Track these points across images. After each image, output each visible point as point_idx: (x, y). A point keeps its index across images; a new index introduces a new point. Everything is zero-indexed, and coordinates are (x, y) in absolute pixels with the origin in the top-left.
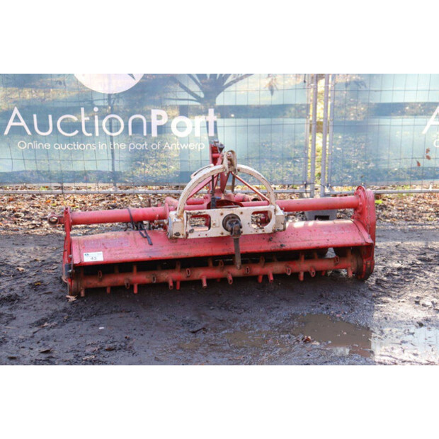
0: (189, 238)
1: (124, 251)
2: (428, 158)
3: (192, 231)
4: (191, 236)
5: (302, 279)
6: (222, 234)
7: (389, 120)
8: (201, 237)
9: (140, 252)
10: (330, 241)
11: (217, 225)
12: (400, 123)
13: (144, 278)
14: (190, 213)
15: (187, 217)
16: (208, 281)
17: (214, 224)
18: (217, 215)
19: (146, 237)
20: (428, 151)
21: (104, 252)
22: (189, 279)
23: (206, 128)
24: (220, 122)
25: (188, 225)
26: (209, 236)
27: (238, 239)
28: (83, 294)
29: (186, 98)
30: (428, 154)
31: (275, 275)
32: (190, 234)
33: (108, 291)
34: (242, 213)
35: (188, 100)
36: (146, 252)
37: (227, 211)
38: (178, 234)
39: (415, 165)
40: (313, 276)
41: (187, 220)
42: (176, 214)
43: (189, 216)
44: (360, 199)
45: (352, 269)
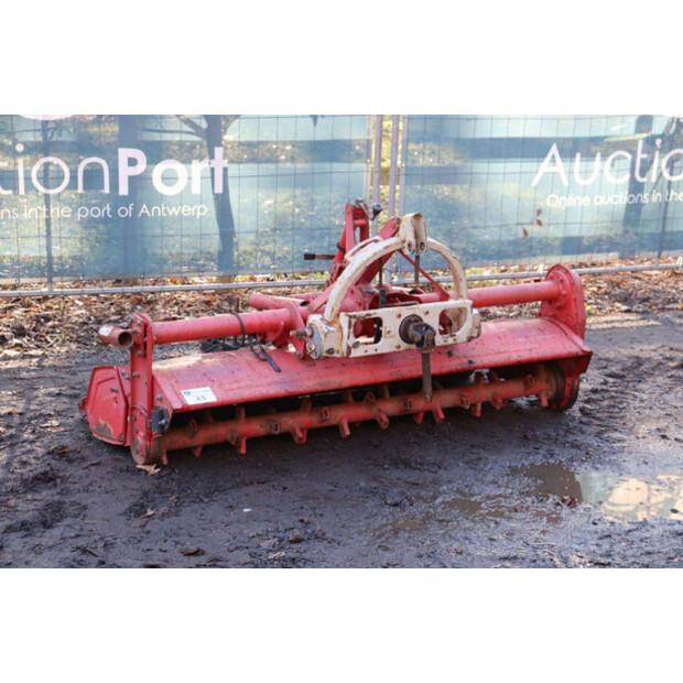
0: (352, 355)
1: (242, 384)
2: (539, 223)
3: (356, 345)
4: (355, 353)
5: (478, 415)
6: (399, 347)
7: (486, 165)
8: (368, 354)
9: (269, 384)
10: (534, 351)
11: (392, 334)
12: (502, 171)
13: (257, 427)
14: (355, 316)
15: (350, 323)
16: (351, 425)
17: (389, 332)
18: (391, 317)
19: (264, 360)
20: (539, 212)
21: (212, 387)
22: (324, 424)
23: (210, 180)
24: (233, 170)
25: (351, 336)
26: (379, 352)
27: (428, 354)
28: (165, 461)
29: (178, 129)
30: (539, 218)
31: (445, 410)
32: (353, 350)
33: (197, 453)
34: (427, 313)
35: (180, 132)
36: (277, 383)
37: (406, 311)
38: (331, 351)
39: (521, 234)
40: (498, 408)
41: (349, 327)
42: (323, 319)
43: (353, 321)
44: (560, 285)
45: (547, 395)
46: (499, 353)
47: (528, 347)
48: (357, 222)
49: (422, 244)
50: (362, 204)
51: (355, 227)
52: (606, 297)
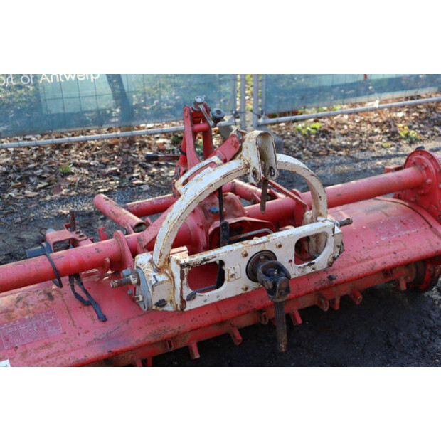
0: (188, 309)
1: (54, 350)
3: (191, 297)
4: (191, 305)
6: (246, 289)
9: (89, 344)
10: (399, 254)
11: (237, 276)
15: (182, 273)
17: (233, 276)
21: (11, 359)
25: (184, 287)
26: (222, 298)
32: (188, 304)
34: (280, 246)
36: (98, 340)
38: (162, 303)
40: (358, 303)
41: (182, 278)
42: (151, 261)
43: (186, 270)
44: (424, 172)
45: (406, 278)
46: (362, 261)
47: (392, 248)
48: (197, 127)
49: (271, 168)
50: (202, 107)
51: (195, 134)
52: (427, 121)
